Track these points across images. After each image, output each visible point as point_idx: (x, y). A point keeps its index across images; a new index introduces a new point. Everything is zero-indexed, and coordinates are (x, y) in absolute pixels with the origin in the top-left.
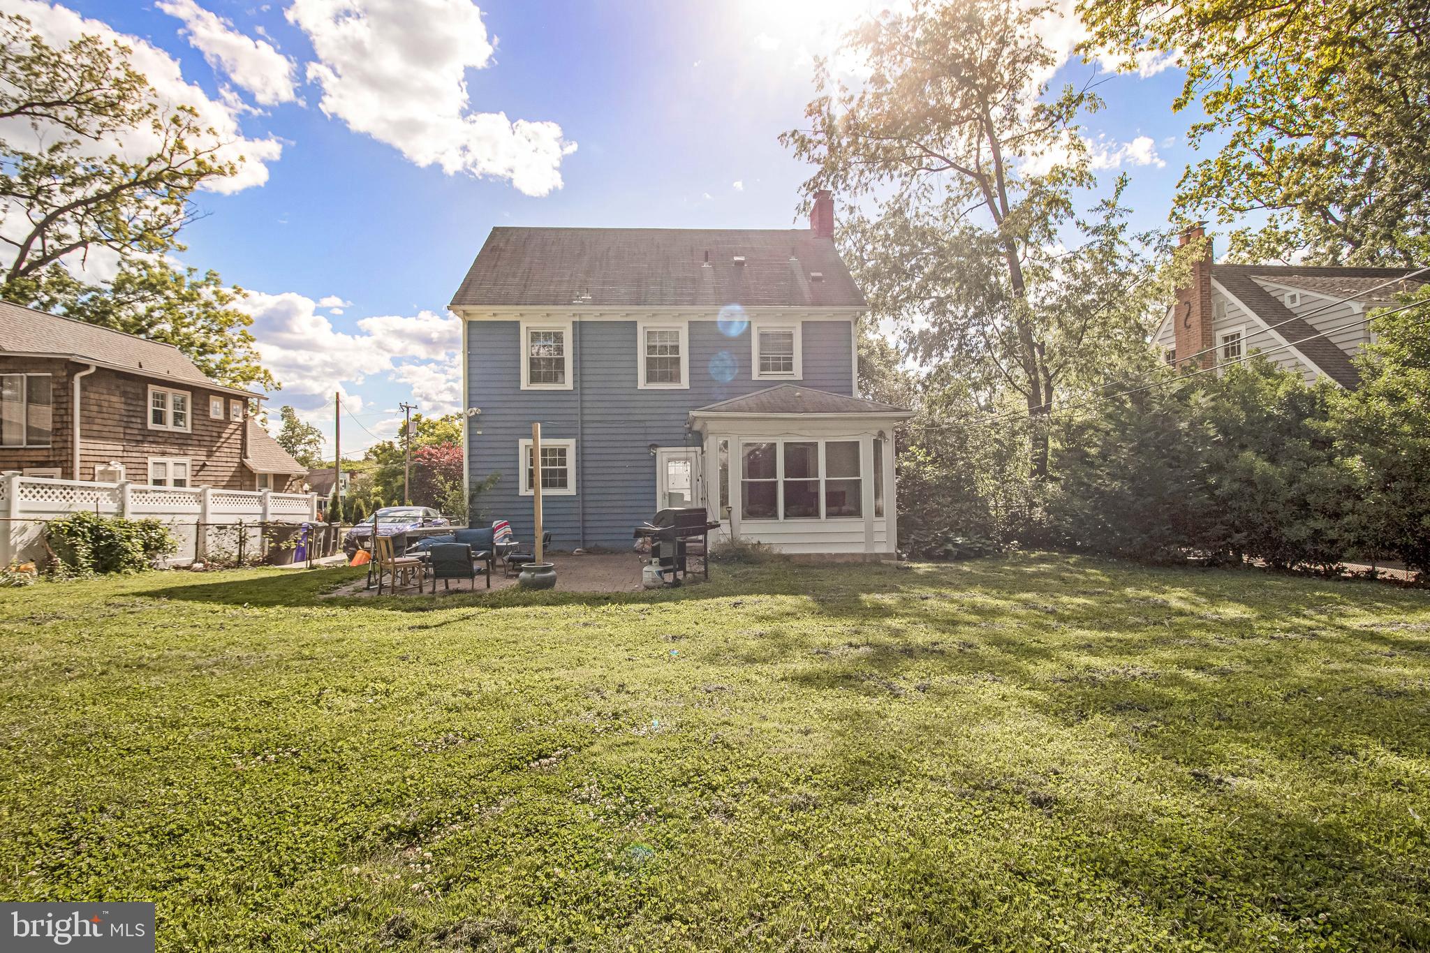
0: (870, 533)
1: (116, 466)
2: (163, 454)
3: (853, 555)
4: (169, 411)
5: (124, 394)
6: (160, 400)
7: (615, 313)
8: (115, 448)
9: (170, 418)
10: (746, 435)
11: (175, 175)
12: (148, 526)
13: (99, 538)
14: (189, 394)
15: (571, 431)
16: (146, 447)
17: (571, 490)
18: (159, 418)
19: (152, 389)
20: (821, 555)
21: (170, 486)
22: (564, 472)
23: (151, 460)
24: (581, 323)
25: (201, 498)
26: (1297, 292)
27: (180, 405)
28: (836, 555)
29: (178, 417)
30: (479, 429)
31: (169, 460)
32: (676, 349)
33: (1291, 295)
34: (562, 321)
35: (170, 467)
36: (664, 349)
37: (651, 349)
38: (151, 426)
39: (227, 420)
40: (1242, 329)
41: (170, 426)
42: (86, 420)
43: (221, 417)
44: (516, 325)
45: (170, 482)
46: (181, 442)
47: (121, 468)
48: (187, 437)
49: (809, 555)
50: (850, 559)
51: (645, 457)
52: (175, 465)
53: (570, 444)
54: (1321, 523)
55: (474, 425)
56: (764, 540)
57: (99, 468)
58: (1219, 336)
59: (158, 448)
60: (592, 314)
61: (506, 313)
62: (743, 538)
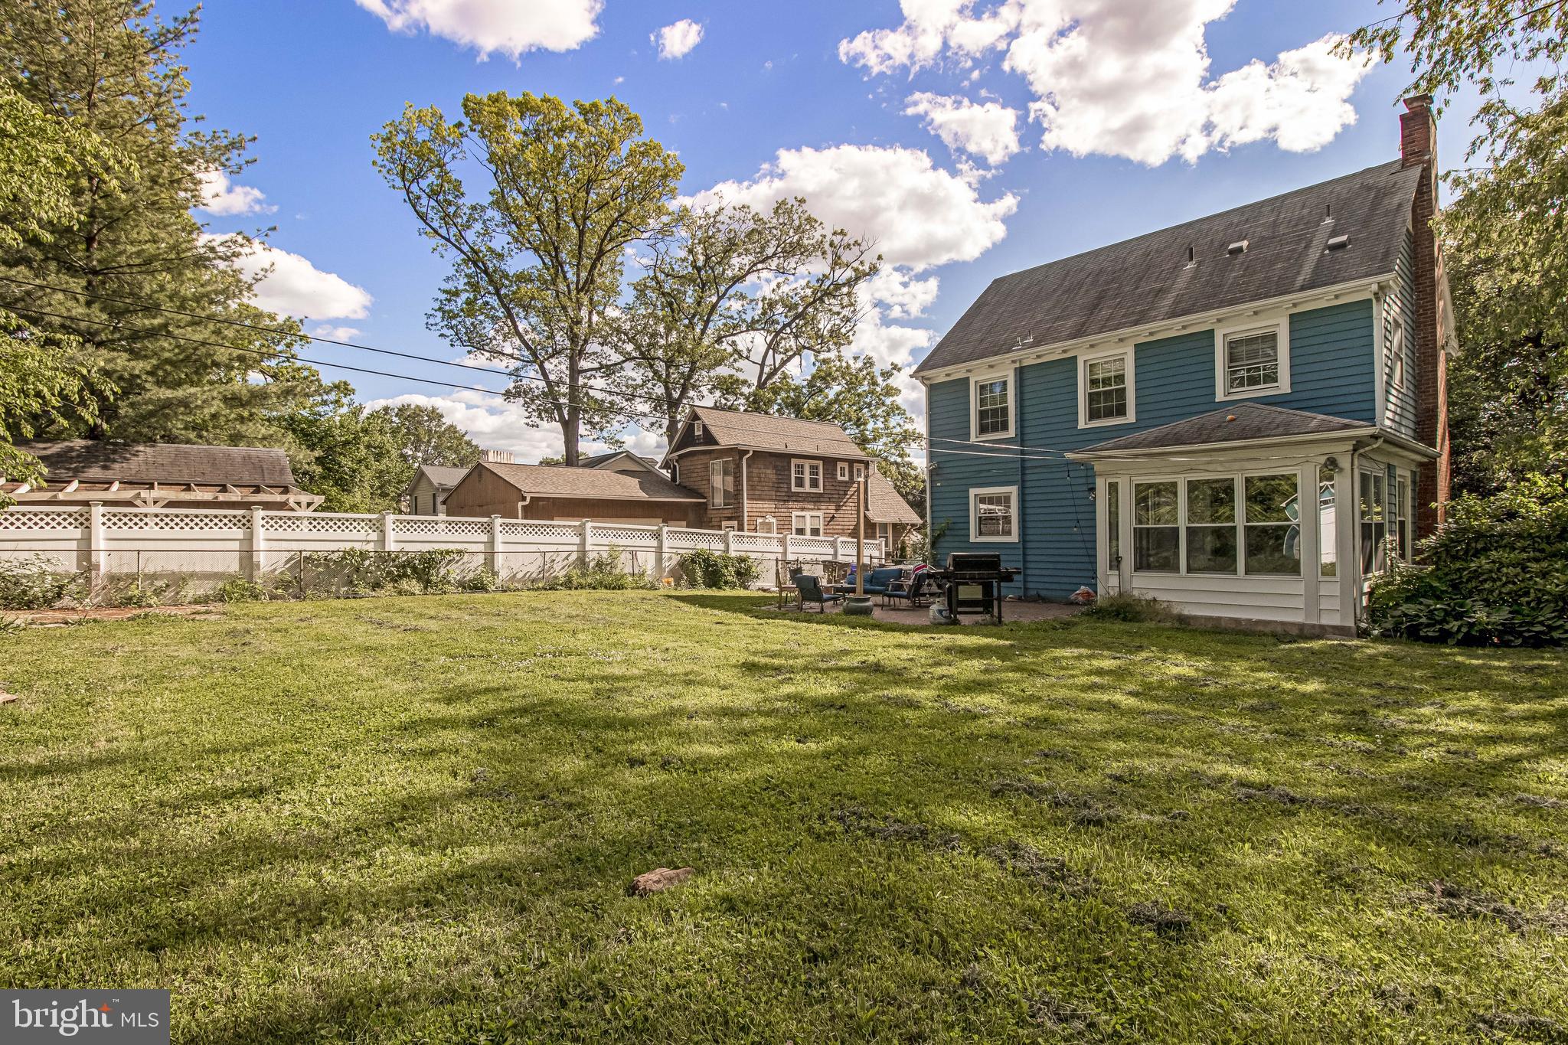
0: (1313, 598)
1: (771, 519)
2: (803, 509)
3: (1283, 623)
4: (807, 477)
5: (775, 467)
6: (800, 469)
7: (1053, 352)
8: (768, 506)
9: (807, 482)
10: (1141, 475)
11: (838, 287)
12: (742, 560)
13: (709, 566)
14: (820, 463)
15: (1014, 478)
16: (791, 505)
17: (1014, 537)
18: (800, 483)
19: (794, 461)
20: (1237, 621)
21: (808, 536)
22: (1009, 520)
23: (794, 514)
24: (1022, 368)
25: (833, 544)
27: (814, 470)
28: (1259, 622)
29: (814, 483)
30: (939, 481)
31: (807, 514)
32: (1120, 378)
34: (1003, 370)
35: (808, 519)
36: (1106, 381)
37: (1094, 384)
38: (794, 489)
39: (852, 481)
41: (807, 488)
42: (751, 487)
43: (846, 478)
44: (966, 381)
45: (808, 531)
46: (816, 500)
47: (774, 520)
48: (820, 495)
49: (1219, 618)
50: (1279, 629)
51: (1085, 502)
52: (810, 517)
53: (1013, 491)
55: (935, 478)
56: (1162, 597)
57: (760, 520)
59: (799, 505)
60: (1030, 357)
61: (956, 372)
62: (1136, 593)
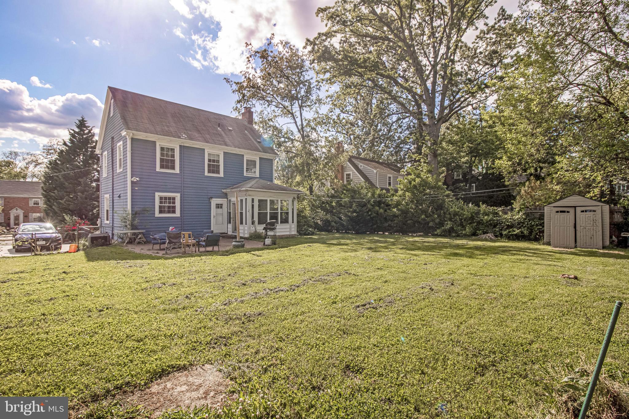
0: (290, 228)
15: (178, 190)
17: (178, 214)
22: (174, 207)
24: (183, 146)
26: (361, 164)
30: (137, 187)
32: (218, 161)
33: (361, 165)
34: (175, 144)
36: (214, 161)
37: (209, 160)
40: (351, 172)
44: (154, 143)
51: (207, 202)
53: (178, 196)
54: (390, 223)
55: (134, 185)
58: (345, 173)
60: (187, 143)
61: (151, 137)
